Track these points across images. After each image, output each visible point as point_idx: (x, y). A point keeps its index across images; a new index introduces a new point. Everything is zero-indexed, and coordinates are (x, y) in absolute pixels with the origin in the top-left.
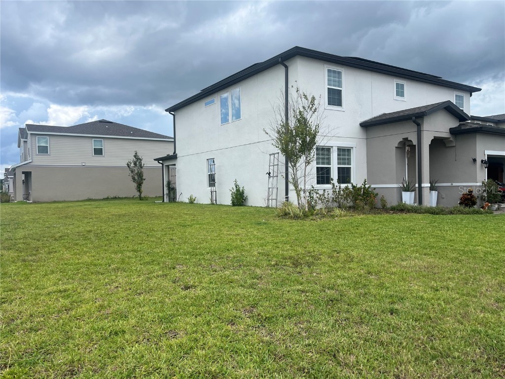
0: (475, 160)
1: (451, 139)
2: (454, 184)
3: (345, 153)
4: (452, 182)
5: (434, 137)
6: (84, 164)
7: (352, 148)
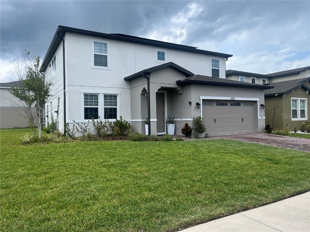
0: (190, 103)
1: (178, 89)
2: (183, 120)
3: (111, 98)
4: (181, 118)
5: (161, 87)
6: (13, 106)
7: (118, 94)
